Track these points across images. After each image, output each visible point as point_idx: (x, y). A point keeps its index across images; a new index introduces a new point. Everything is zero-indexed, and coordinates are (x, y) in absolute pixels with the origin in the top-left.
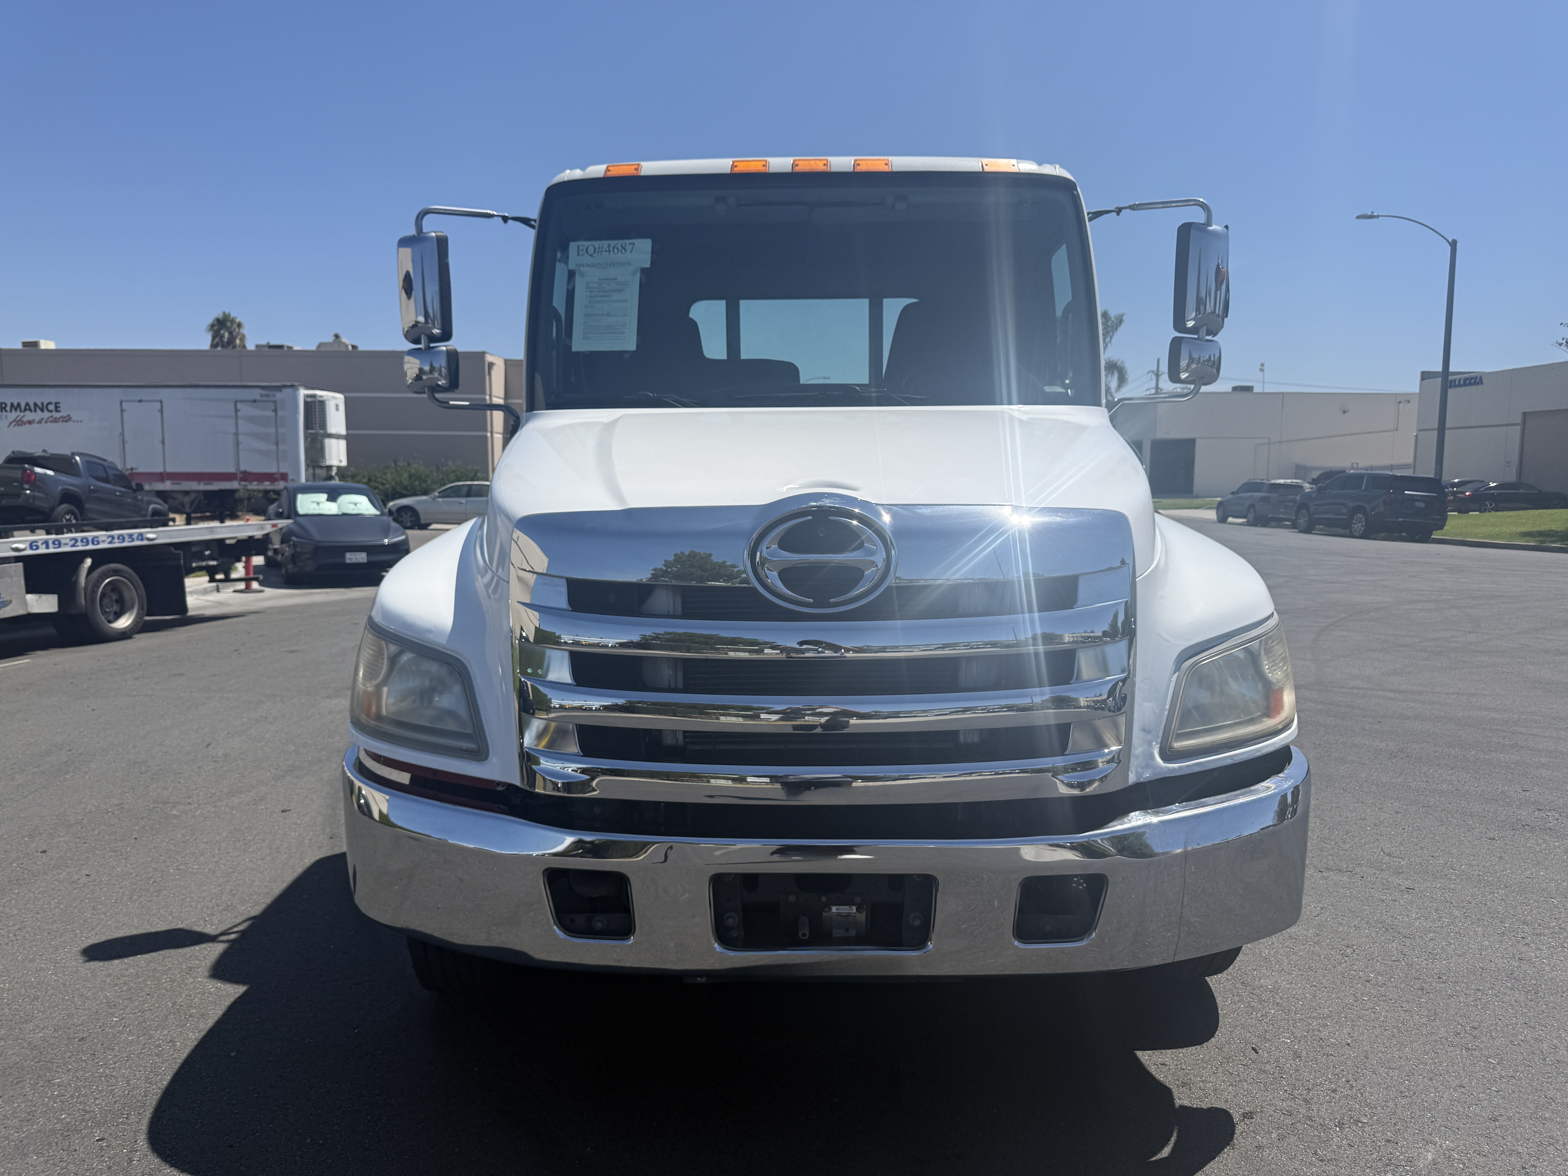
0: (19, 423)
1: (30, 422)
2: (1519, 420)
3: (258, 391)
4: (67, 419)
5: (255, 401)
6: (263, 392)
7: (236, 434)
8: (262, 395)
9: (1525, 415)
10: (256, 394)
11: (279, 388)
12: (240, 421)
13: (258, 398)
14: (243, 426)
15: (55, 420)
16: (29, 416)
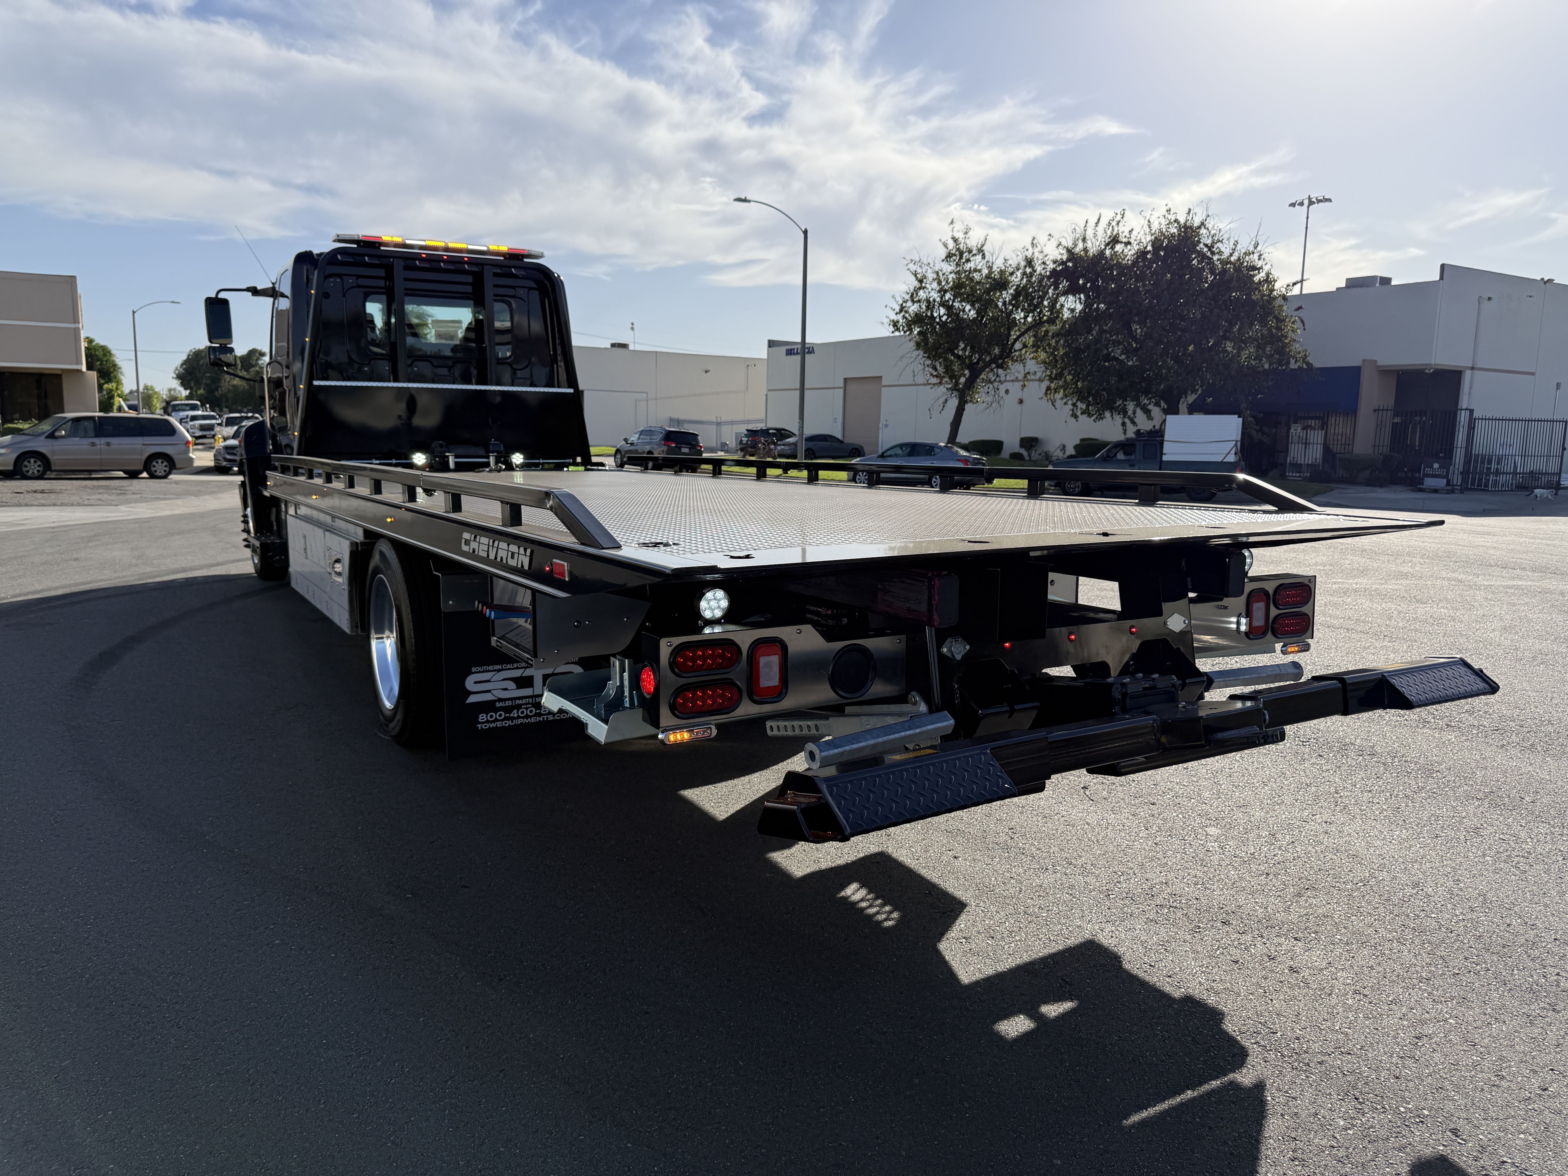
2: (841, 384)
9: (845, 380)
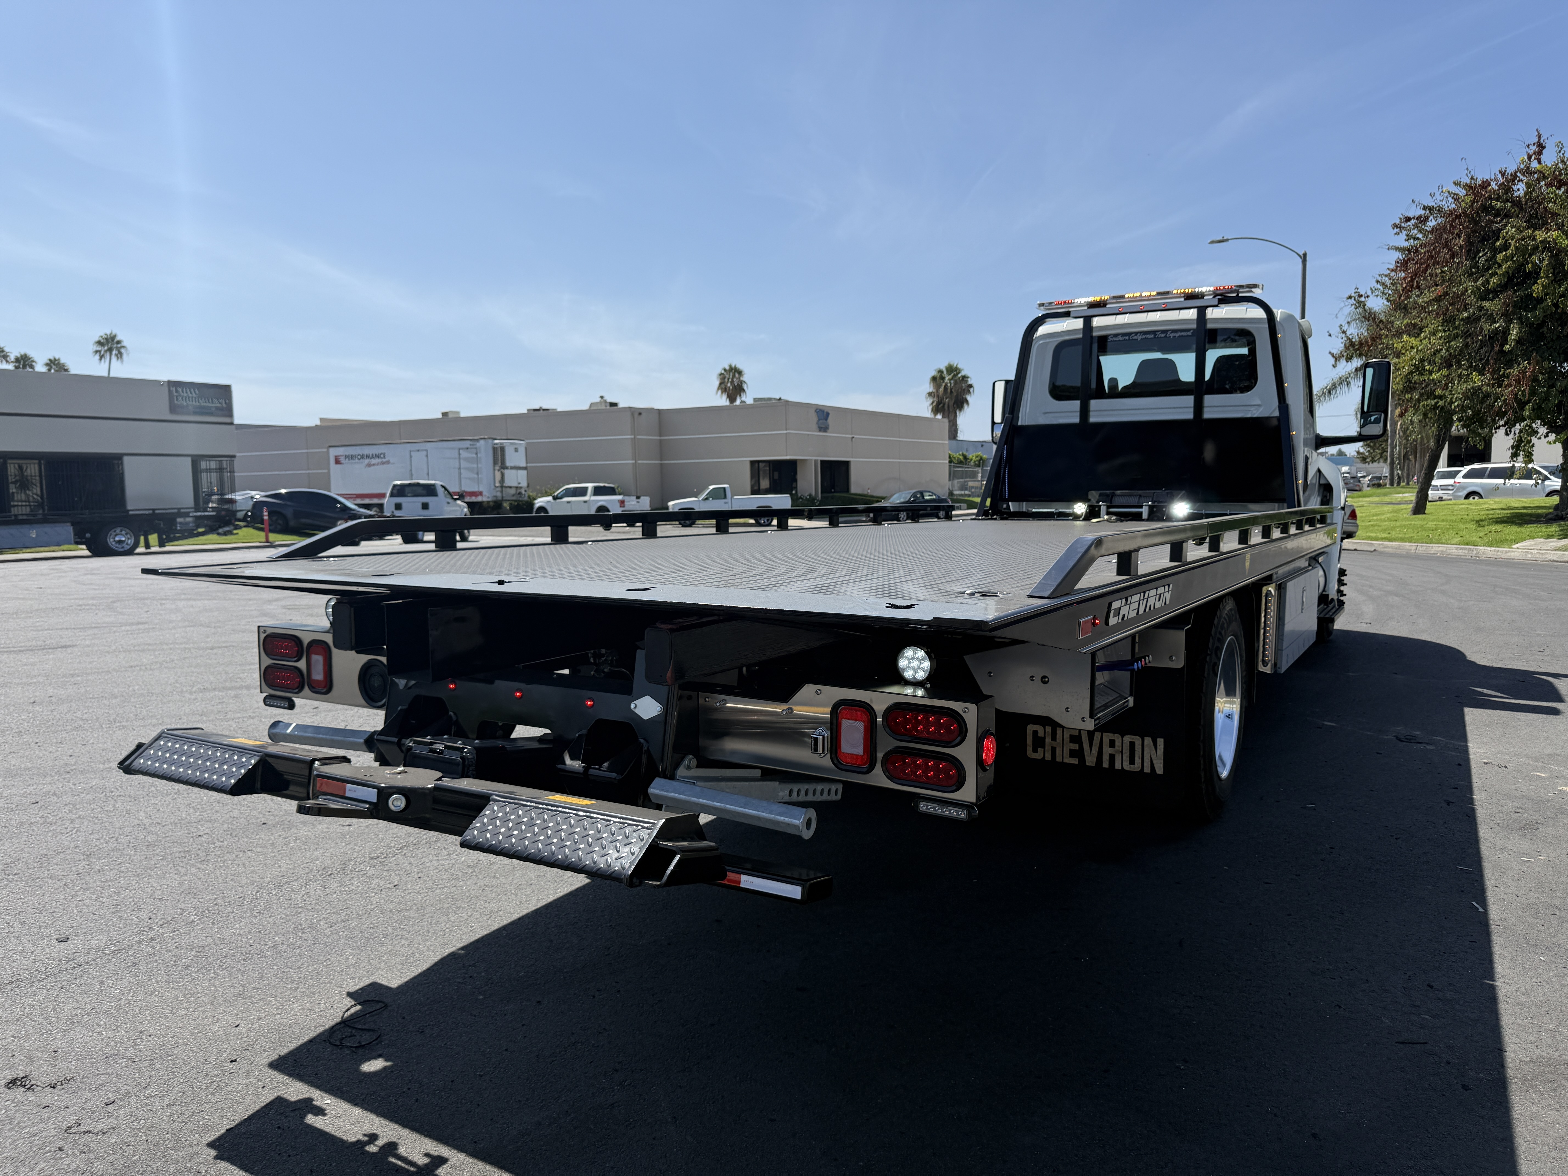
0: (369, 465)
1: (374, 465)
3: (469, 442)
4: (388, 462)
5: (467, 448)
6: (471, 443)
7: (460, 469)
8: (471, 445)
10: (467, 444)
11: (478, 440)
12: (462, 461)
13: (469, 446)
14: (464, 464)
15: (383, 463)
16: (373, 461)
